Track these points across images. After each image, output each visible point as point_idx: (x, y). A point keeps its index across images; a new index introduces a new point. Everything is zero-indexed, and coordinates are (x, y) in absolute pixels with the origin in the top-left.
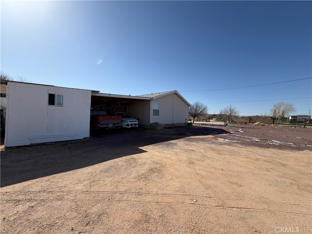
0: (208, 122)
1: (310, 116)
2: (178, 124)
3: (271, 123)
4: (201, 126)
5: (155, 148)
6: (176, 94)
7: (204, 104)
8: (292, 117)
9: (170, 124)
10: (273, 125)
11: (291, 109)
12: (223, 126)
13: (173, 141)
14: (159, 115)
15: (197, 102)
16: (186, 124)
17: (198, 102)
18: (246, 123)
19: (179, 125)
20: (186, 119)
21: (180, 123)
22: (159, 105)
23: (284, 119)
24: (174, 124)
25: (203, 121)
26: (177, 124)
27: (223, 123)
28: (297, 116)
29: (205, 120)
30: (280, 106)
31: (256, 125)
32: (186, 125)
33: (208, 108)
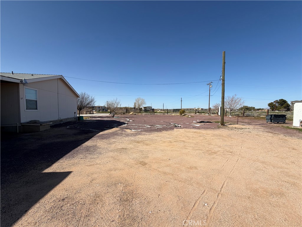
0: (92, 114)
1: (152, 107)
2: (66, 119)
3: (139, 113)
4: (90, 119)
5: (76, 161)
6: (62, 80)
7: (91, 96)
8: (144, 107)
9: (56, 121)
10: (140, 114)
11: (143, 102)
12: (110, 117)
13: (88, 143)
14: (37, 109)
15: (83, 93)
16: (75, 118)
17: (85, 94)
18: (124, 114)
19: (68, 121)
20: (75, 113)
21: (68, 118)
22: (36, 94)
23: (141, 109)
24: (61, 120)
25: (86, 114)
26: (64, 119)
27: (108, 115)
28: (146, 107)
29: (89, 113)
30: (139, 100)
31: (131, 114)
32: (75, 120)
33: (95, 100)
